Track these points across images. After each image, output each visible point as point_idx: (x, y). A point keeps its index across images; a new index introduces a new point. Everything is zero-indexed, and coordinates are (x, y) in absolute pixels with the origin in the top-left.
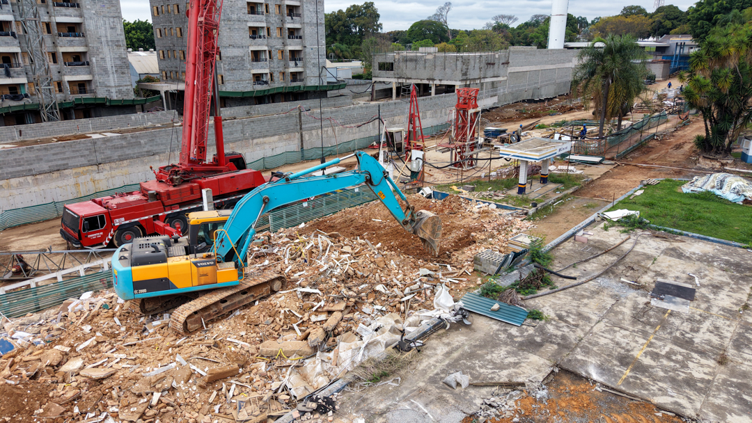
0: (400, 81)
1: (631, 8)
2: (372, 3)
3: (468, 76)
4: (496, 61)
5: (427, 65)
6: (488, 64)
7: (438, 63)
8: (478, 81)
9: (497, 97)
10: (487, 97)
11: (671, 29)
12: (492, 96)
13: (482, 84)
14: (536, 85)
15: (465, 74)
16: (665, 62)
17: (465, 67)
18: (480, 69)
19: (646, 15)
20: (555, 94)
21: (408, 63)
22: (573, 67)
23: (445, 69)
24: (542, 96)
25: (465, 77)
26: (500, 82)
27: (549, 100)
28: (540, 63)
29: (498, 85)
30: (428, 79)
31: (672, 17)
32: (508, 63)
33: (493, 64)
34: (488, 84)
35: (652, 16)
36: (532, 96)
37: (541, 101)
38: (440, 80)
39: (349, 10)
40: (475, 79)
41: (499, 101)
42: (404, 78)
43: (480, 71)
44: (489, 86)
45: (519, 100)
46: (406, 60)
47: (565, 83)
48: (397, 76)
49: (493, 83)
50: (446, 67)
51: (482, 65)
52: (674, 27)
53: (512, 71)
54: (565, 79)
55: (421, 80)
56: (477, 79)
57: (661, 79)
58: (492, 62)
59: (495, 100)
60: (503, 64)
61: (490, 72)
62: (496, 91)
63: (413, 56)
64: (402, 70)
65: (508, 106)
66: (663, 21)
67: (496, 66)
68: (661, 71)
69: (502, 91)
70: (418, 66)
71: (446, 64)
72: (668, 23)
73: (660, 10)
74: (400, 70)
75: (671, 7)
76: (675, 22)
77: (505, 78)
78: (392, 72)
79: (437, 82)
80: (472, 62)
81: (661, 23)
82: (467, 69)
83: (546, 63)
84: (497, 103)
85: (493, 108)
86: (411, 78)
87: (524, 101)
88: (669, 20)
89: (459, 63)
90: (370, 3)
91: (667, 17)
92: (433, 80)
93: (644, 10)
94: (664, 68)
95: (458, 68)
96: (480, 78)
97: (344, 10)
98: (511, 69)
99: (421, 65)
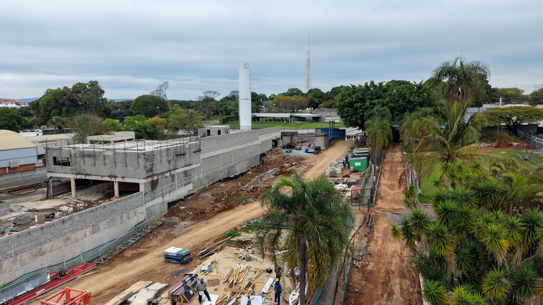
0: (79, 177)
1: (293, 90)
2: (97, 82)
3: (154, 172)
4: (187, 151)
5: (107, 161)
6: (178, 155)
7: (119, 160)
8: (168, 174)
9: (192, 184)
10: (180, 187)
11: (319, 104)
12: (185, 185)
13: (173, 176)
14: (230, 164)
15: (151, 170)
16: (324, 136)
17: (149, 163)
18: (169, 162)
19: (303, 95)
20: (248, 167)
21: (86, 159)
22: (260, 143)
23: (126, 166)
24: (236, 172)
25: (150, 174)
26: (194, 169)
27: (242, 174)
28: (232, 145)
29: (192, 172)
30: (109, 176)
31: (318, 96)
32: (199, 151)
33: (184, 154)
34: (180, 175)
35: (306, 95)
36: (228, 175)
37: (236, 177)
38: (123, 178)
39: (74, 87)
40: (164, 173)
41: (195, 187)
42: (82, 174)
43: (169, 163)
44: (182, 176)
45: (215, 181)
46: (83, 155)
47: (255, 158)
48: (75, 172)
49: (185, 172)
50: (128, 163)
51: (171, 158)
52: (320, 103)
53: (205, 157)
54: (254, 154)
55: (102, 176)
56: (167, 172)
57: (324, 148)
58: (182, 153)
59: (190, 187)
60: (194, 152)
61: (181, 162)
62: (190, 178)
63: (91, 152)
64: (80, 166)
65: (205, 190)
66: (313, 98)
67: (187, 155)
68: (323, 142)
69: (196, 177)
70: (97, 162)
71: (128, 161)
72: (316, 100)
73: (310, 91)
74: (77, 167)
75: (316, 89)
76: (320, 99)
77: (199, 165)
78: (70, 167)
79: (121, 180)
80: (158, 157)
81: (312, 100)
82: (153, 165)
83: (237, 144)
84: (193, 190)
85: (188, 196)
86: (90, 175)
87: (220, 181)
88: (317, 98)
89: (142, 161)
90: (95, 82)
91: (315, 96)
92: (115, 177)
93: (301, 91)
94: (324, 140)
95: (141, 165)
96: (169, 171)
97: (70, 87)
98: (203, 156)
99: (100, 161)
